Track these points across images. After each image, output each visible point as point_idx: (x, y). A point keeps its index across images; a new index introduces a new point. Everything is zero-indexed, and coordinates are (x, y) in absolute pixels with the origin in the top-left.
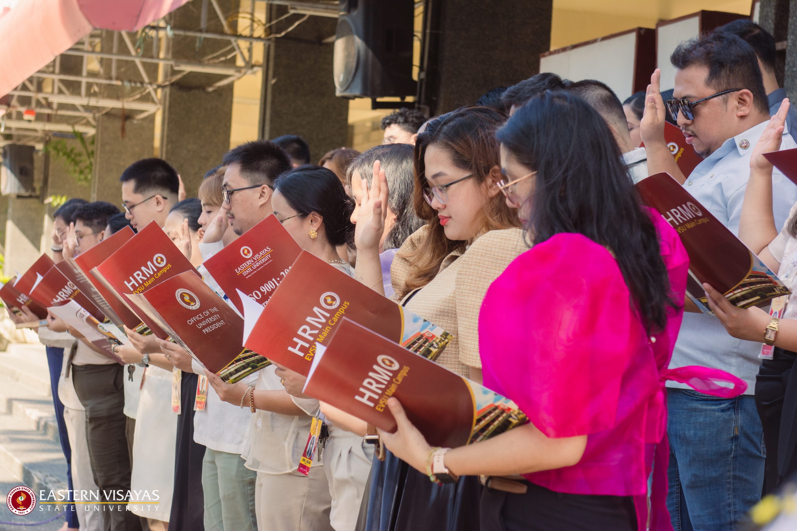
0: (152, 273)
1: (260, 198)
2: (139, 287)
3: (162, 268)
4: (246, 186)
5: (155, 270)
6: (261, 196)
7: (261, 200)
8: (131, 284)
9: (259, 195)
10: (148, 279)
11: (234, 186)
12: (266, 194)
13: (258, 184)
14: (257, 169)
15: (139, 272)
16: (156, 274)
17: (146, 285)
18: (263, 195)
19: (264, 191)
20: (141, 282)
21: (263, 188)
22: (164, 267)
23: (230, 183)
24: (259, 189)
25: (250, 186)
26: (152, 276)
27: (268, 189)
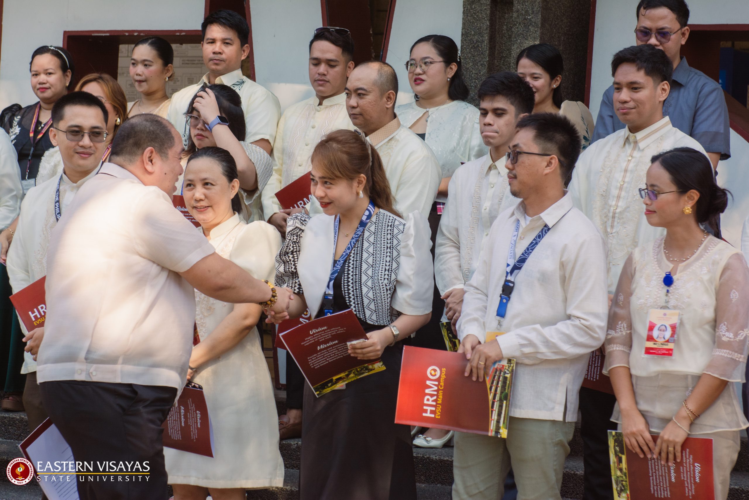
0: (436, 388)
1: (546, 167)
2: (436, 409)
3: (440, 377)
4: (536, 151)
5: (437, 383)
6: (548, 166)
7: (547, 169)
8: (429, 412)
9: (546, 164)
10: (437, 396)
11: (525, 149)
12: (553, 165)
13: (548, 153)
14: (550, 139)
15: (427, 397)
16: (440, 386)
17: (440, 401)
18: (550, 165)
19: (552, 161)
20: (434, 403)
21: (551, 159)
22: (441, 374)
23: (521, 145)
24: (548, 158)
25: (540, 153)
26: (437, 391)
27: (556, 160)
